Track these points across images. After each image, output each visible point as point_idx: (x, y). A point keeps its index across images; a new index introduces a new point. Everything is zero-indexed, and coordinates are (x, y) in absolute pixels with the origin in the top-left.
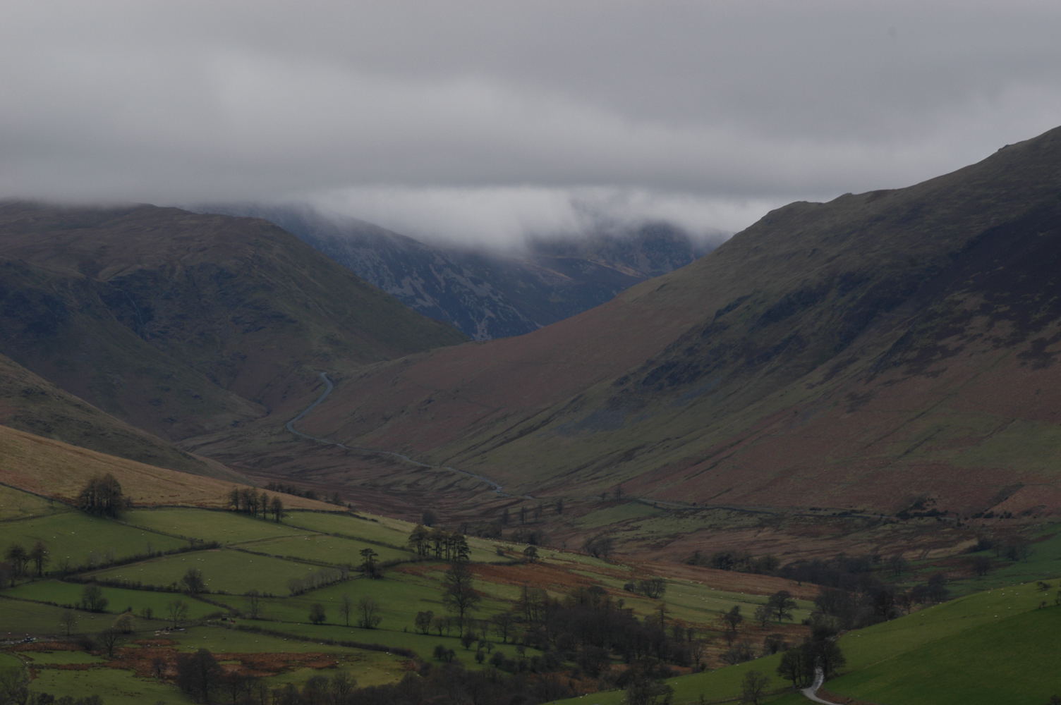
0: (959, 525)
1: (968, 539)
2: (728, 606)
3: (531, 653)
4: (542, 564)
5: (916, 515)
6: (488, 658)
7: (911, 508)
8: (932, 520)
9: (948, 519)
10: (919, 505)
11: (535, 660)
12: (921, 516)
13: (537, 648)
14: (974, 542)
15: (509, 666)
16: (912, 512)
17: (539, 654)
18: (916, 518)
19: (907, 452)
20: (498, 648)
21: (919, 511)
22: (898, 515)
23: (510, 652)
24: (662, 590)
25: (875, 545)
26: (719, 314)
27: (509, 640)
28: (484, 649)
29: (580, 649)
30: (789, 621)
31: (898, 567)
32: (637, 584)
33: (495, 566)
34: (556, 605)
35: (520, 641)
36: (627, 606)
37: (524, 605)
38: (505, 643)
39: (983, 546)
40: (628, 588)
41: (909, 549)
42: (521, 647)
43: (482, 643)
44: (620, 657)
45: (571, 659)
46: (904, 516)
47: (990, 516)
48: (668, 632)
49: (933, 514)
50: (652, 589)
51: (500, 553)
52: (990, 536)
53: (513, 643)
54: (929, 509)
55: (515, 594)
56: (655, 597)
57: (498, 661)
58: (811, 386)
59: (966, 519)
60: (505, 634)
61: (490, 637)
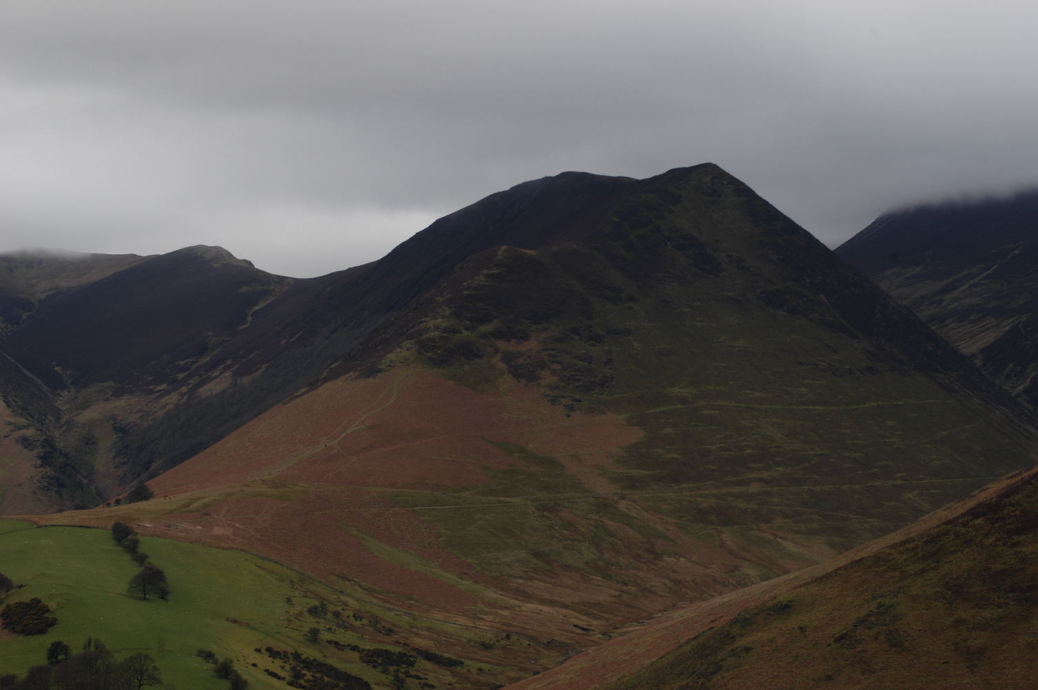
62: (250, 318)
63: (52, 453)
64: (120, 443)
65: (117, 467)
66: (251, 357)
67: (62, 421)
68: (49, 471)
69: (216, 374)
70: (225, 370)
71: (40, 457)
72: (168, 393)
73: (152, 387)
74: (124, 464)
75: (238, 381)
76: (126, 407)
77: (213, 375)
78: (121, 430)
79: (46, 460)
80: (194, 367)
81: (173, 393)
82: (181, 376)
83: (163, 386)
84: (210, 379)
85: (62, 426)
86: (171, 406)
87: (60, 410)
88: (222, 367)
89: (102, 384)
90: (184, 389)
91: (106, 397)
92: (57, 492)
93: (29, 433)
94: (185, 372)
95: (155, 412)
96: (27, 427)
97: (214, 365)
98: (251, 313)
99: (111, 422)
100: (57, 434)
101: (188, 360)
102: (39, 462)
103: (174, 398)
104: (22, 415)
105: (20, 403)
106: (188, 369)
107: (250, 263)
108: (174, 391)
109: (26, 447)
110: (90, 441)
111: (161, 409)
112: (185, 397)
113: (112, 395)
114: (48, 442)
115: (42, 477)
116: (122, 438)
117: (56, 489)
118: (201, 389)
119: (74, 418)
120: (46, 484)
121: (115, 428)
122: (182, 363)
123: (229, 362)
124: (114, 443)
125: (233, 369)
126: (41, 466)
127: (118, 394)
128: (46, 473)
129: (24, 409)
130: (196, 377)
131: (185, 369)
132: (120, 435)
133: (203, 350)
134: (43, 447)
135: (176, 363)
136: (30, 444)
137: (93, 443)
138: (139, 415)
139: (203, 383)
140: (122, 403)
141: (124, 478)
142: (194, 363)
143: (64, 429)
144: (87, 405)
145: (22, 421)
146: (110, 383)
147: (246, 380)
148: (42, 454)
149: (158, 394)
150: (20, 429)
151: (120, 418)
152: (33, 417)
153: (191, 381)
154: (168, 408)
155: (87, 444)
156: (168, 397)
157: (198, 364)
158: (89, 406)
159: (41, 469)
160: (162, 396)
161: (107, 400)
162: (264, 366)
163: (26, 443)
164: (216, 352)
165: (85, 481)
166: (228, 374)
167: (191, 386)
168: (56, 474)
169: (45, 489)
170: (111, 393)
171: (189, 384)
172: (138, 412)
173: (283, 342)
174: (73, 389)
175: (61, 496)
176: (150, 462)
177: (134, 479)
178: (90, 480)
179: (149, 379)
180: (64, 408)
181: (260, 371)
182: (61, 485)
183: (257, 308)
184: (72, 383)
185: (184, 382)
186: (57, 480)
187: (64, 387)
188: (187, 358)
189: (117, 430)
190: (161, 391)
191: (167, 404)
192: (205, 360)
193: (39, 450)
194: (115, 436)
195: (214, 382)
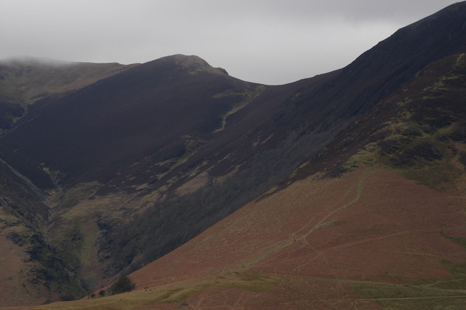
62: (224, 123)
63: (41, 248)
64: (104, 238)
65: (101, 261)
66: (225, 158)
67: (50, 218)
68: (37, 264)
69: (194, 174)
70: (202, 170)
71: (30, 252)
72: (149, 191)
73: (134, 186)
74: (107, 258)
75: (214, 181)
77: (191, 175)
78: (106, 226)
79: (34, 254)
80: (172, 168)
81: (153, 192)
82: (160, 176)
83: (144, 186)
84: (187, 179)
85: (50, 223)
86: (152, 204)
87: (48, 208)
88: (198, 167)
89: (87, 184)
90: (164, 188)
91: (91, 195)
92: (45, 284)
93: (19, 229)
94: (164, 172)
95: (137, 210)
96: (18, 223)
97: (191, 166)
98: (225, 118)
99: (96, 219)
100: (45, 230)
101: (167, 161)
102: (28, 257)
103: (153, 197)
104: (12, 213)
105: (11, 202)
106: (167, 170)
107: (224, 71)
108: (154, 189)
109: (16, 243)
110: (76, 237)
111: (142, 206)
112: (165, 196)
113: (96, 194)
114: (37, 238)
115: (32, 271)
116: (106, 233)
117: (44, 282)
118: (179, 189)
119: (62, 216)
120: (35, 277)
121: (99, 225)
122: (162, 164)
123: (205, 163)
124: (99, 239)
125: (209, 169)
126: (30, 260)
127: (102, 193)
128: (35, 266)
129: (15, 207)
130: (175, 177)
131: (164, 170)
132: (105, 231)
133: (181, 152)
134: (32, 242)
135: (156, 164)
136: (20, 240)
137: (79, 239)
138: (122, 212)
139: (181, 182)
140: (106, 200)
141: (108, 271)
142: (172, 164)
143: (51, 225)
144: (72, 203)
145: (12, 218)
146: (95, 183)
147: (220, 180)
148: (31, 249)
149: (139, 193)
150: (10, 226)
151: (104, 215)
152: (22, 215)
153: (170, 181)
154: (148, 206)
155: (73, 239)
156: (148, 196)
157: (177, 165)
159: (31, 263)
160: (143, 195)
161: (92, 198)
162: (239, 166)
163: (16, 238)
164: (193, 154)
165: (71, 274)
166: (204, 174)
167: (170, 185)
168: (45, 268)
169: (34, 282)
170: (95, 192)
171: (168, 184)
172: (121, 209)
173: (255, 144)
174: (60, 189)
175: (48, 288)
176: (132, 256)
177: (117, 272)
178: (76, 273)
179: (131, 179)
180: (51, 207)
181: (234, 171)
182: (49, 278)
183: (230, 113)
184: (59, 183)
185: (164, 181)
186: (46, 273)
187: (52, 187)
188: (166, 159)
189: (102, 226)
190: (142, 190)
191: (147, 202)
192: (183, 161)
193: (29, 246)
194: (99, 232)
195: (191, 181)
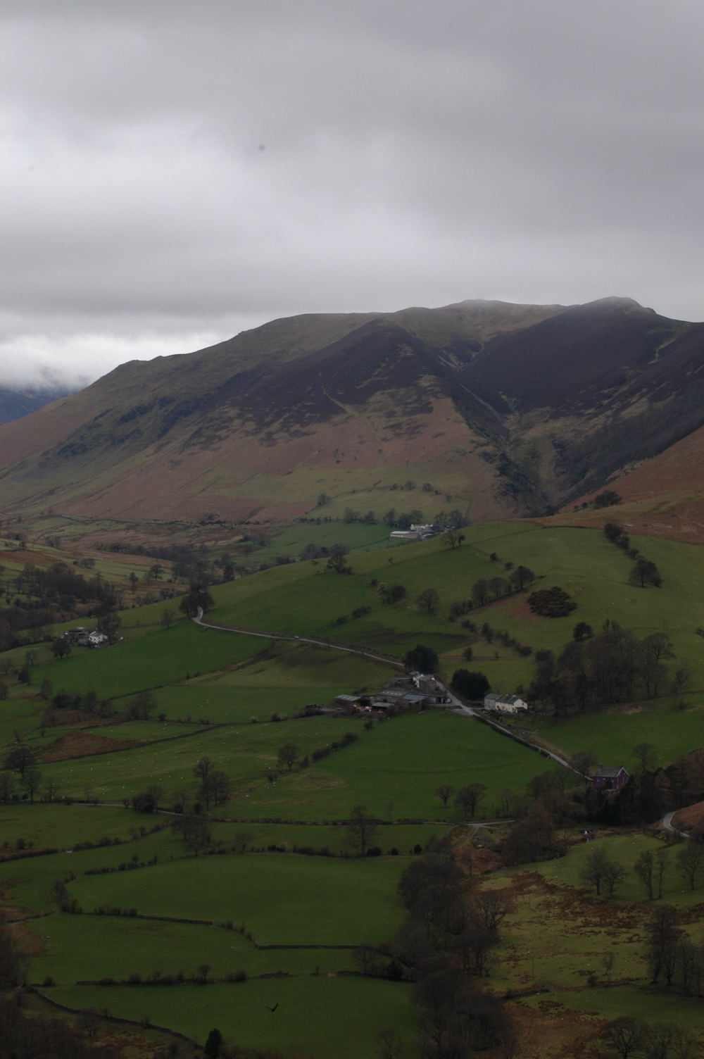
0: (232, 528)
1: (238, 535)
2: (128, 572)
3: (34, 599)
4: (28, 550)
5: (209, 523)
6: (12, 602)
7: (207, 519)
8: (218, 526)
9: (226, 525)
10: (210, 518)
11: (37, 602)
12: (212, 523)
13: (36, 596)
14: (241, 537)
15: (24, 606)
16: (207, 522)
17: (39, 599)
18: (210, 525)
19: (203, 490)
20: (17, 596)
21: (211, 521)
22: (200, 523)
23: (23, 598)
24: (93, 564)
25: (190, 539)
26: (96, 418)
27: (21, 591)
28: (9, 597)
29: (58, 596)
30: (160, 580)
31: (204, 551)
32: (80, 561)
33: (6, 553)
34: (43, 573)
35: (26, 592)
36: (78, 573)
37: (26, 573)
38: (19, 593)
39: (246, 539)
40: (75, 563)
41: (208, 541)
42: (29, 595)
43: (8, 593)
44: (79, 600)
45: (55, 601)
46: (203, 523)
47: (248, 523)
48: (104, 587)
49: (218, 522)
50: (88, 564)
51: (7, 545)
52: (249, 534)
53: (23, 594)
54: (216, 520)
55: (21, 568)
56: (90, 568)
57: (18, 603)
58: (148, 456)
59: (236, 525)
60: (19, 588)
61: (11, 590)
62: (657, 355)
63: (507, 465)
64: (559, 457)
65: (558, 475)
66: (662, 386)
67: (511, 439)
68: (506, 479)
69: (634, 400)
70: (642, 396)
71: (499, 469)
72: (596, 415)
73: (582, 411)
74: (563, 473)
75: (654, 406)
76: (562, 427)
77: (633, 401)
78: (560, 446)
79: (503, 470)
80: (616, 395)
81: (600, 416)
82: (606, 402)
83: (592, 411)
84: (629, 405)
85: (512, 443)
86: (600, 427)
87: (509, 431)
88: (639, 394)
89: (540, 409)
90: (609, 413)
91: (545, 419)
92: (513, 496)
93: (489, 449)
94: (609, 398)
95: (586, 431)
96: (487, 444)
97: (633, 392)
98: (657, 351)
99: (551, 440)
100: (508, 450)
101: (611, 389)
102: (498, 473)
103: (600, 421)
104: (481, 435)
105: (479, 425)
106: (611, 396)
107: (653, 311)
108: (601, 414)
109: (487, 461)
110: (535, 455)
111: (591, 428)
112: (611, 419)
113: (550, 418)
114: (504, 456)
115: (501, 485)
116: (561, 452)
117: (512, 494)
118: (623, 413)
119: (521, 437)
120: (504, 490)
121: (554, 444)
122: (606, 392)
123: (644, 390)
124: (555, 456)
125: (648, 396)
126: (500, 476)
127: (555, 417)
128: (504, 481)
129: (482, 430)
130: (617, 403)
131: (608, 396)
132: (559, 450)
133: (622, 381)
134: (500, 460)
135: (602, 392)
136: (490, 458)
137: (538, 456)
138: (573, 434)
139: (623, 408)
140: (559, 424)
141: (564, 484)
142: (615, 391)
143: (513, 445)
144: (529, 426)
145: (482, 440)
146: (548, 408)
147: (660, 405)
148: (500, 466)
149: (588, 416)
150: (481, 446)
151: (558, 436)
152: (489, 436)
153: (614, 406)
154: (597, 428)
155: (533, 457)
156: (596, 419)
157: (618, 393)
158: (530, 428)
159: (500, 478)
160: (591, 418)
161: (547, 421)
162: (674, 393)
163: (487, 457)
164: (633, 382)
165: (533, 487)
166: (644, 400)
167: (614, 409)
168: (512, 482)
169: (504, 494)
170: (549, 416)
171: (612, 409)
172: (572, 431)
173: (689, 374)
174: (517, 414)
175: (516, 499)
176: (585, 471)
177: (572, 486)
178: (536, 486)
179: (580, 404)
180: (510, 429)
181: (671, 398)
182: (516, 491)
183: (662, 347)
184: (516, 409)
185: (609, 406)
186: (513, 486)
187: (510, 412)
188: (609, 387)
189: (557, 446)
190: (589, 414)
191: (596, 425)
192: (624, 388)
193: (498, 463)
194: (554, 451)
195: (633, 407)
